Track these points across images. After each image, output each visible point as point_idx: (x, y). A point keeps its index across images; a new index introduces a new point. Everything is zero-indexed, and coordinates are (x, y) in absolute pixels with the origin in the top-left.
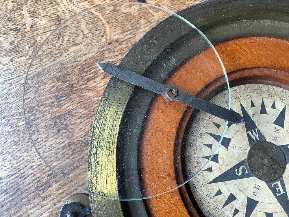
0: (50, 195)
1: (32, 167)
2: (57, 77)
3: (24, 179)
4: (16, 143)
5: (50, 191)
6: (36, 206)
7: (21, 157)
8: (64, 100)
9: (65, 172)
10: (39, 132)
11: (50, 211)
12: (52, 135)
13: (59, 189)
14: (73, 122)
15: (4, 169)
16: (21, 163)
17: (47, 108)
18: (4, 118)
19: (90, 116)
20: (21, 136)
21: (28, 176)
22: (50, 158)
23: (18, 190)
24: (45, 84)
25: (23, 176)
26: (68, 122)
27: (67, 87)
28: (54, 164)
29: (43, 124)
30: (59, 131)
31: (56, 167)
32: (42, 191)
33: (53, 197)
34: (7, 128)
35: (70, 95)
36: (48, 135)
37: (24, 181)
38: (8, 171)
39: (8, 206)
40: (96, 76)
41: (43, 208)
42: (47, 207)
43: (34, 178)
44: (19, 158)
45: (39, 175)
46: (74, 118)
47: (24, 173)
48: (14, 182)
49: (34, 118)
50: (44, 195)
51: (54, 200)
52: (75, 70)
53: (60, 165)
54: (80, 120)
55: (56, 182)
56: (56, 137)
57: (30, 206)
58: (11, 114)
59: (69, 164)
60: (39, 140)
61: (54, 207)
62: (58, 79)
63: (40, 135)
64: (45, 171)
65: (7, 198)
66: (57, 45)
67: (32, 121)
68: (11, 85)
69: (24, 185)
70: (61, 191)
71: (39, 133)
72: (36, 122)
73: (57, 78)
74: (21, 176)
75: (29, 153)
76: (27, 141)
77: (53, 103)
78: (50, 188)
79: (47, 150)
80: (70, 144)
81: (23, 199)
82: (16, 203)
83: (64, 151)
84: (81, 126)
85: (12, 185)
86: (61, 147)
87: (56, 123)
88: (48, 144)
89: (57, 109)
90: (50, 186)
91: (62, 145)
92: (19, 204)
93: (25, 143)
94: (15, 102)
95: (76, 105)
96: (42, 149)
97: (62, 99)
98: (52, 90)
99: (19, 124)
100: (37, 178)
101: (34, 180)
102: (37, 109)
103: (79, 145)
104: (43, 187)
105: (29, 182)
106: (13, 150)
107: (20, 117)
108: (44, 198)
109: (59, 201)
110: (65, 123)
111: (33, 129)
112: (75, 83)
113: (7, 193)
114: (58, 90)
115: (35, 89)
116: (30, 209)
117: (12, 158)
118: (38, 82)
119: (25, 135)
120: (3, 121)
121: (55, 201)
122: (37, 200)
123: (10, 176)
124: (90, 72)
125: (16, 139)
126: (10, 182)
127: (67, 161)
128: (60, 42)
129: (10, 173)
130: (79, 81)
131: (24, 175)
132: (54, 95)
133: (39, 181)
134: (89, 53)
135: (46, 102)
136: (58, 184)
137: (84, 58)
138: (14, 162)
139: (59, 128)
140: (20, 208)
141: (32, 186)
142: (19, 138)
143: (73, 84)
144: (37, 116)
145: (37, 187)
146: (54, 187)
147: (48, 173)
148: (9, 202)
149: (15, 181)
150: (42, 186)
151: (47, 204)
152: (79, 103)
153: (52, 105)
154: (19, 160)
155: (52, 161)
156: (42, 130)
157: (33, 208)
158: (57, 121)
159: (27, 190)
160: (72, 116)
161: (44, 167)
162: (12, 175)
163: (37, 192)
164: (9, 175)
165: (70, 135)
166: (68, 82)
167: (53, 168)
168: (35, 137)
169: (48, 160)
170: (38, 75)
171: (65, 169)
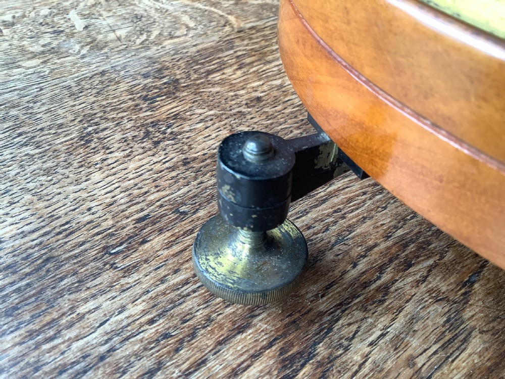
0: (146, 261)
1: (89, 209)
2: (142, 73)
3: (67, 236)
4: (47, 172)
5: (146, 252)
6: (103, 292)
7: (60, 193)
8: (162, 100)
9: (183, 209)
10: (108, 148)
11: (151, 298)
12: (141, 151)
13: (169, 245)
14: (187, 128)
15: (10, 220)
16: (60, 204)
17: (125, 114)
18: (20, 135)
19: (224, 117)
20: (62, 159)
21: (79, 229)
22: (139, 188)
23: (48, 260)
24: (118, 83)
25: (66, 230)
26: (176, 130)
27: (165, 83)
28: (152, 197)
29: (118, 136)
30: (156, 144)
31: (158, 204)
32: (121, 256)
33: (155, 263)
34: (29, 150)
35: (174, 93)
36: (132, 152)
37: (67, 240)
38: (19, 226)
40: (223, 66)
41: (127, 294)
42: (138, 290)
43: (96, 230)
44: (53, 197)
45: (110, 222)
46: (189, 122)
47: (67, 223)
48: (37, 245)
49: (95, 130)
50: (127, 262)
51: (159, 271)
52: (179, 63)
53: (167, 198)
54: (201, 124)
55: (161, 231)
56: (150, 153)
57: (83, 295)
58: (39, 127)
59: (191, 194)
60: (110, 161)
61: (162, 287)
62: (146, 76)
63: (111, 153)
64: (126, 213)
65: (12, 284)
66: (138, 41)
67: (89, 134)
68: (41, 89)
69: (67, 247)
70: (176, 248)
71: (108, 151)
72: (101, 135)
73: (143, 75)
74: (58, 230)
75: (83, 185)
76: (76, 165)
77: (137, 105)
78: (147, 246)
79: (131, 176)
80: (185, 162)
81: (62, 279)
82: (40, 292)
83: (174, 174)
84: (206, 133)
85: (30, 251)
86: (167, 168)
87: (147, 134)
88: (132, 165)
89: (149, 113)
90: (144, 242)
91: (167, 165)
92: (49, 292)
93: (71, 169)
94: (48, 111)
95: (190, 105)
96: (118, 176)
97: (158, 99)
98: (134, 89)
99: (58, 141)
100: (105, 230)
101: (98, 234)
102: (101, 117)
103: (208, 161)
104: (125, 245)
105: (81, 239)
106: (38, 184)
107: (60, 131)
108: (128, 271)
109: (176, 272)
110: (169, 131)
111: (93, 145)
112: (182, 78)
113: (14, 273)
114: (147, 88)
115: (95, 91)
116: (86, 300)
117: (35, 198)
118: (102, 82)
119: (72, 157)
120: (18, 139)
121: (162, 272)
122: (106, 277)
123: (24, 235)
124: (210, 64)
125: (49, 164)
126: (24, 247)
127: (185, 189)
128: (144, 37)
129: (26, 228)
130: (190, 75)
131: (66, 227)
132: (139, 95)
133: (111, 235)
134: (202, 43)
135: (122, 105)
136: (168, 234)
137: (194, 49)
138: (41, 205)
139: (156, 139)
140: (51, 303)
141: (92, 248)
142: (55, 164)
143: (178, 79)
144: (102, 126)
145: (104, 248)
146: (157, 241)
147: (136, 216)
148: (18, 290)
149: (41, 243)
150: (121, 244)
151: (138, 282)
152: (196, 101)
153: (136, 108)
154: (54, 200)
155: (146, 193)
156: (117, 145)
157: (94, 296)
158: (151, 129)
159: (76, 256)
160: (185, 119)
161: (124, 207)
162: (33, 231)
163: (107, 258)
164: (22, 232)
165: (186, 148)
166: (167, 78)
167: (148, 205)
168: (98, 158)
169: (136, 192)
170: (103, 73)
171: (183, 204)
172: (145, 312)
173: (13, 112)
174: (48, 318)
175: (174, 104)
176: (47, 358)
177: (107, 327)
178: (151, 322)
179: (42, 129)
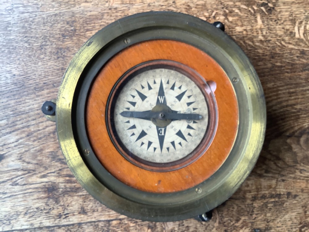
0: (42, 95)
1: (35, 74)
2: (67, 21)
3: (29, 80)
4: (30, 56)
5: (42, 93)
6: (31, 99)
7: (30, 66)
9: (55, 85)
10: (46, 54)
12: (53, 59)
13: (48, 94)
14: (69, 56)
15: (18, 70)
16: (29, 70)
17: (55, 40)
18: (26, 37)
20: (34, 53)
21: (31, 80)
23: (23, 85)
24: (58, 23)
26: (65, 54)
27: (72, 30)
28: (50, 77)
29: (50, 50)
30: (58, 58)
31: (50, 80)
32: (37, 91)
33: (43, 97)
34: (26, 45)
35: (72, 37)
36: (51, 58)
37: (28, 82)
38: (20, 72)
39: (15, 93)
41: (35, 102)
42: (38, 102)
44: (28, 66)
45: (38, 81)
46: (70, 53)
49: (45, 44)
50: (38, 94)
52: (80, 20)
53: (53, 80)
56: (55, 61)
60: (45, 59)
62: (68, 23)
63: (46, 56)
64: (42, 80)
65: (15, 88)
67: (43, 45)
68: (36, 16)
69: (28, 84)
72: (46, 47)
74: (27, 78)
75: (36, 66)
76: (36, 57)
77: (60, 38)
78: (43, 91)
79: (48, 68)
80: (62, 69)
81: (25, 92)
82: (20, 93)
83: (58, 72)
85: (20, 81)
87: (58, 52)
88: (49, 64)
89: (61, 43)
91: (58, 68)
92: (22, 94)
94: (35, 29)
95: (74, 45)
96: (45, 66)
97: (66, 37)
98: (62, 29)
99: (35, 45)
101: (35, 83)
102: (48, 39)
104: (39, 89)
105: (31, 83)
106: (26, 60)
107: (36, 40)
108: (38, 96)
111: (42, 51)
112: (78, 29)
113: (16, 85)
114: (65, 30)
115: (51, 25)
116: (28, 99)
117: (25, 65)
118: (54, 20)
119: (36, 53)
120: (25, 39)
122: (33, 96)
123: (20, 76)
124: (90, 25)
125: (30, 54)
126: (19, 79)
127: (58, 79)
129: (21, 74)
130: (81, 29)
131: (29, 77)
132: (62, 33)
133: (37, 85)
134: (93, 11)
135: (56, 36)
136: (49, 90)
137: (89, 14)
138: (25, 67)
139: (59, 56)
140: (21, 97)
141: (32, 86)
142: (32, 54)
143: (76, 30)
144: (48, 43)
145: (35, 88)
146: (46, 91)
147: (44, 82)
148: (16, 91)
149: (23, 80)
151: (38, 100)
152: (76, 44)
154: (29, 68)
155: (49, 75)
156: (48, 54)
158: (59, 51)
159: (29, 87)
160: (70, 51)
161: (43, 77)
162: (22, 76)
163: (34, 91)
165: (65, 63)
166: (74, 27)
167: (48, 80)
168: (42, 56)
169: (47, 74)
170: (56, 15)
171: (56, 83)
172: (37, 107)
173: (26, 25)
174: (20, 100)
175: (69, 42)
176: (18, 108)
177: (29, 107)
178: (37, 110)
179: (32, 37)
